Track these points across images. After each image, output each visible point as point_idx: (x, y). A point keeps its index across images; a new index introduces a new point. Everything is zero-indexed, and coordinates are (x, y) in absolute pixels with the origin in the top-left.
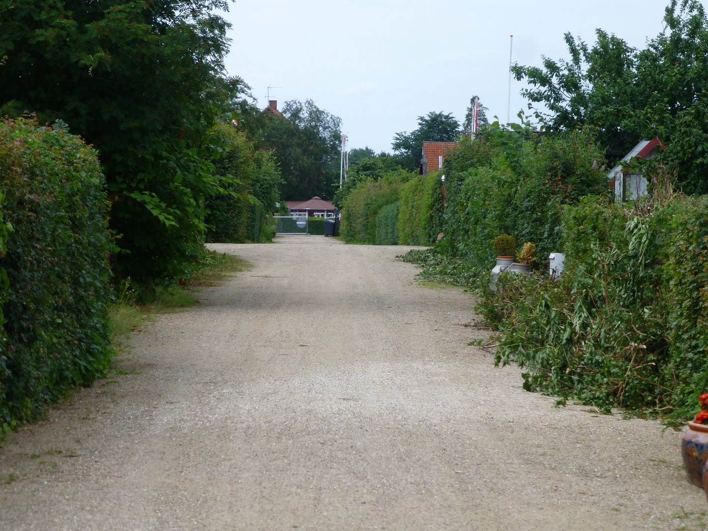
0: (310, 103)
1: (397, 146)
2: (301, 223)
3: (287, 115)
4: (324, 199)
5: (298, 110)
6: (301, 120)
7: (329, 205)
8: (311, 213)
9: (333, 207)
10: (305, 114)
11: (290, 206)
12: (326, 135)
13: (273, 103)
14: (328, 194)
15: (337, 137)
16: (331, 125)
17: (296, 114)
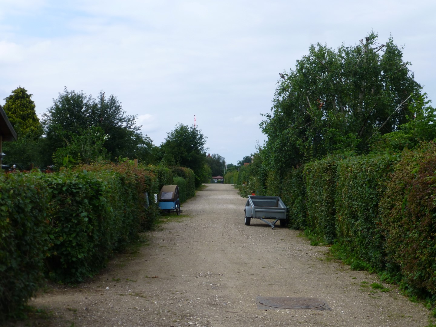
0: (218, 154)
1: (238, 164)
2: (215, 181)
3: (213, 157)
4: (221, 176)
5: (215, 156)
6: (216, 158)
7: (222, 177)
8: (218, 179)
9: (223, 178)
10: (216, 157)
11: (213, 178)
12: (221, 161)
13: (209, 154)
14: (222, 175)
15: (224, 162)
16: (223, 159)
17: (214, 157)
